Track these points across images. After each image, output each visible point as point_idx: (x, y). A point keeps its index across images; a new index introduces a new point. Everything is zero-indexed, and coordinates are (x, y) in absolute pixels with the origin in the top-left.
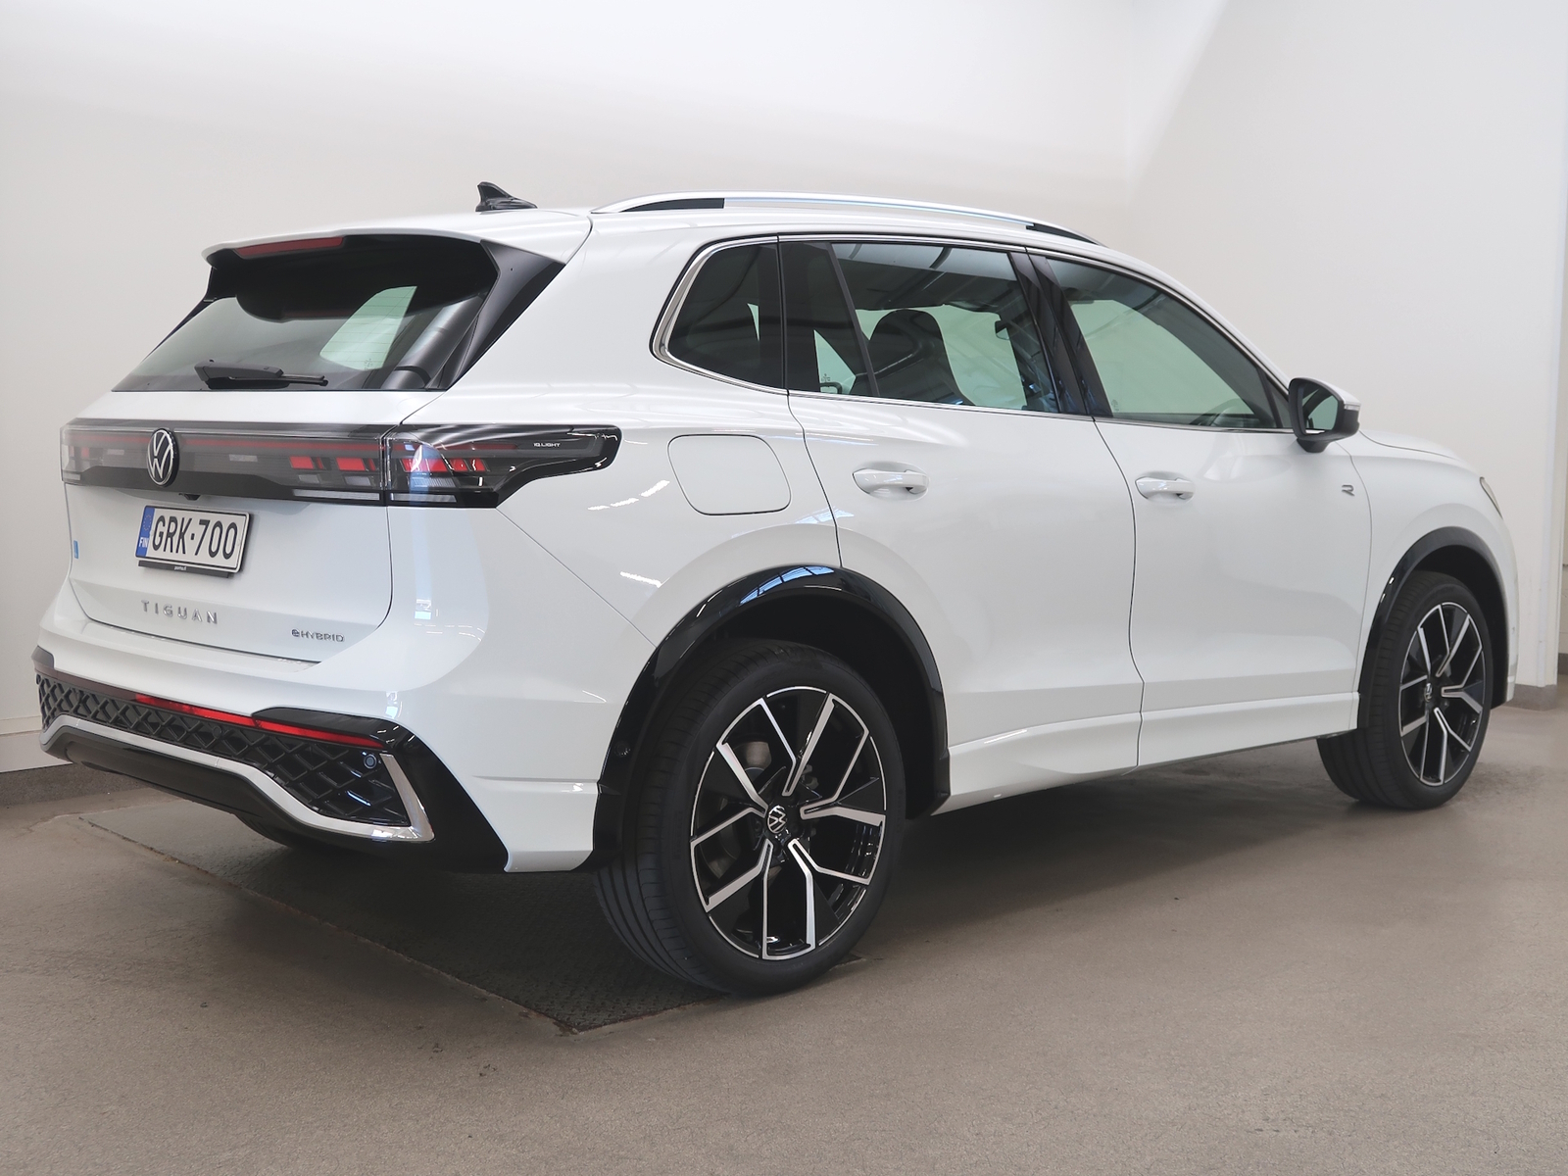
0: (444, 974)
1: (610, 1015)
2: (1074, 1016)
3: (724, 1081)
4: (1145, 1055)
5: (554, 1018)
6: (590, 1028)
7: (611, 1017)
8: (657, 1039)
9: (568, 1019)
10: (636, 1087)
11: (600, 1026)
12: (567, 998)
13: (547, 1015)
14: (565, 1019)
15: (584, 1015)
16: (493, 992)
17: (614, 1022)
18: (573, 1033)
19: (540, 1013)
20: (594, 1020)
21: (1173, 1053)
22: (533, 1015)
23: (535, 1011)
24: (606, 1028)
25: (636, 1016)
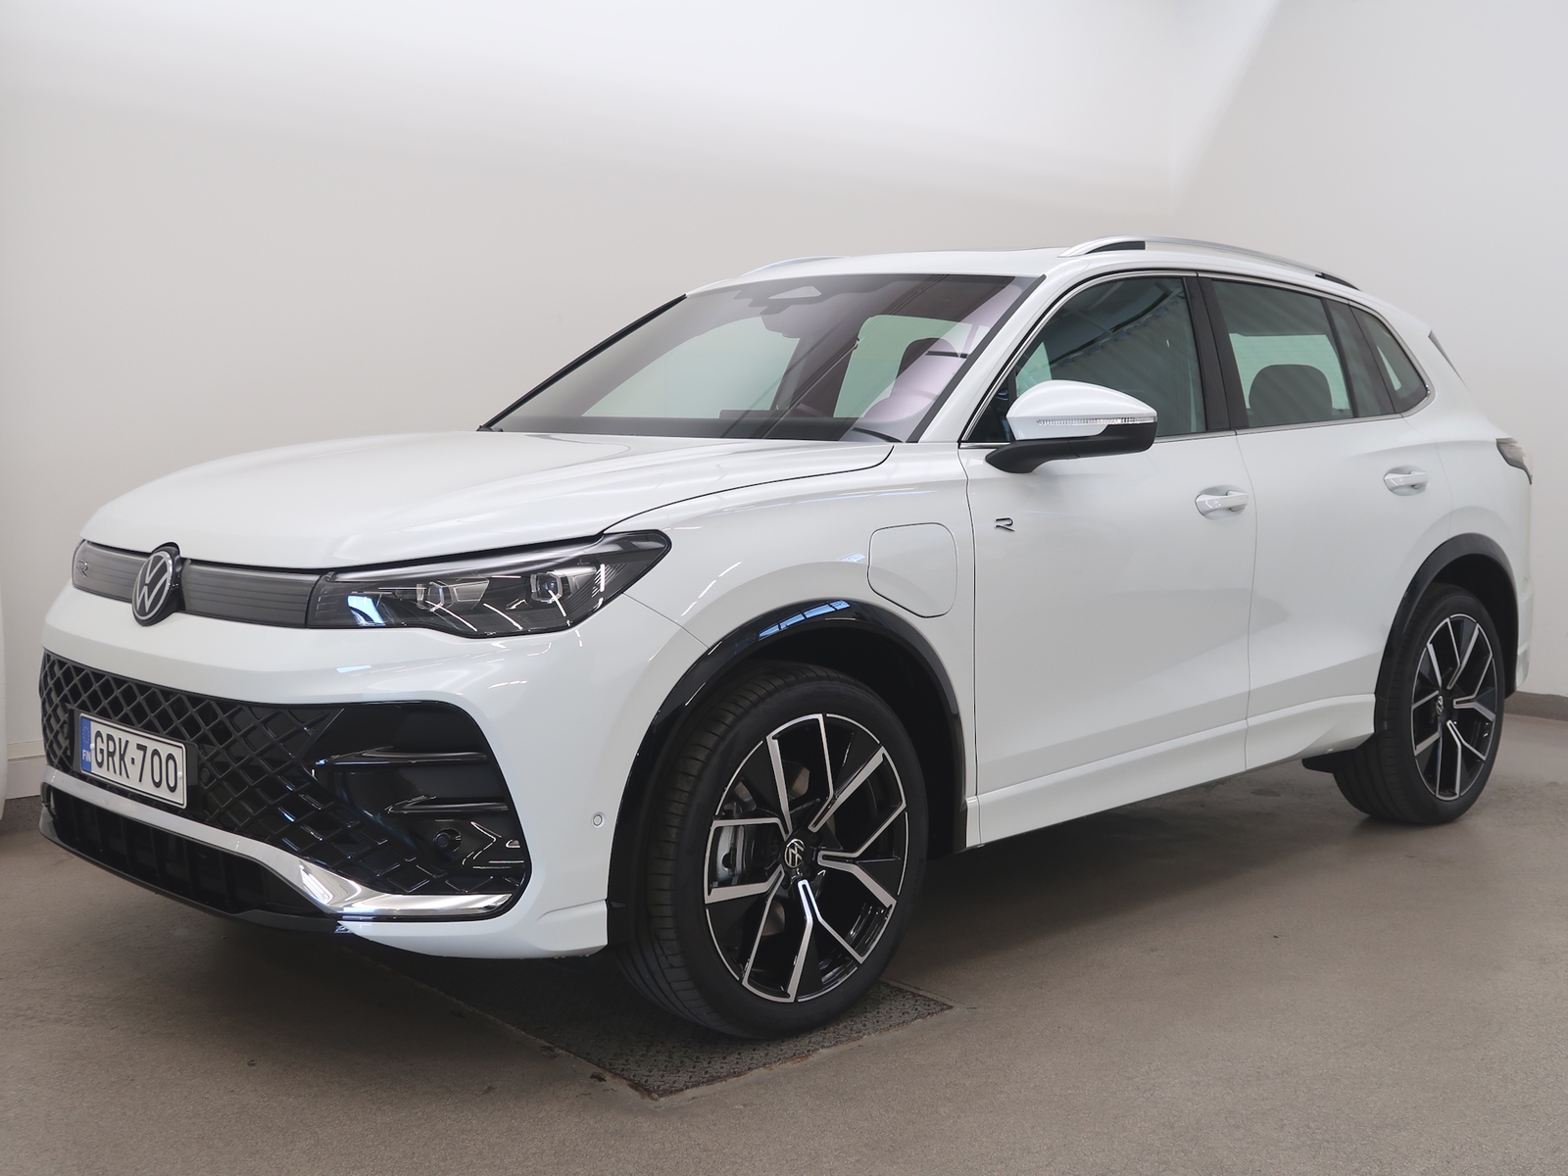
0: (509, 1026)
1: (691, 1077)
2: (1194, 1078)
3: (825, 1160)
4: (1282, 1127)
5: (630, 1080)
6: (671, 1092)
7: (693, 1080)
8: (745, 1105)
9: (646, 1081)
10: (728, 1167)
11: (682, 1090)
12: (643, 1056)
13: (622, 1077)
14: (643, 1081)
15: (663, 1076)
16: (562, 1048)
17: (697, 1085)
18: (652, 1099)
19: (616, 1074)
20: (674, 1082)
21: (1312, 1125)
22: (608, 1077)
23: (610, 1071)
24: (690, 1093)
25: (719, 1077)
